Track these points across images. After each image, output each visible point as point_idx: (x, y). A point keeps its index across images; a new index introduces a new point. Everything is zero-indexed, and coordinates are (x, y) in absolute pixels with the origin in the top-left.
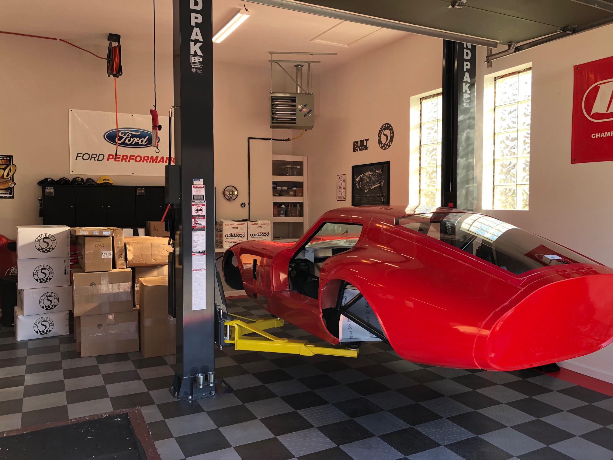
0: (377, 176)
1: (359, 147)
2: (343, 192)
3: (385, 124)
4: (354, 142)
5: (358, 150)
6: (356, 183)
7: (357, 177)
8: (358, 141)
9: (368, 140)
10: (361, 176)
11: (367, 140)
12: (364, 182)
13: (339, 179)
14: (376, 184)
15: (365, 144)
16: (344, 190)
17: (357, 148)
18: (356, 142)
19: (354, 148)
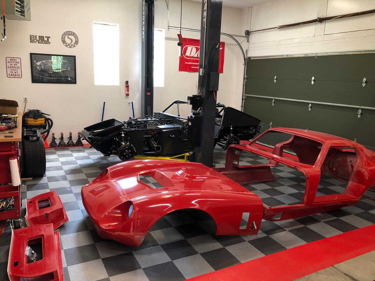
0: (63, 64)
1: (38, 41)
2: (16, 71)
3: (69, 31)
4: (31, 36)
6: (36, 66)
7: (37, 62)
8: (36, 36)
9: (50, 37)
10: (43, 61)
11: (48, 38)
12: (46, 66)
13: (10, 61)
15: (46, 39)
16: (19, 70)
17: (35, 40)
18: (33, 36)
19: (31, 40)
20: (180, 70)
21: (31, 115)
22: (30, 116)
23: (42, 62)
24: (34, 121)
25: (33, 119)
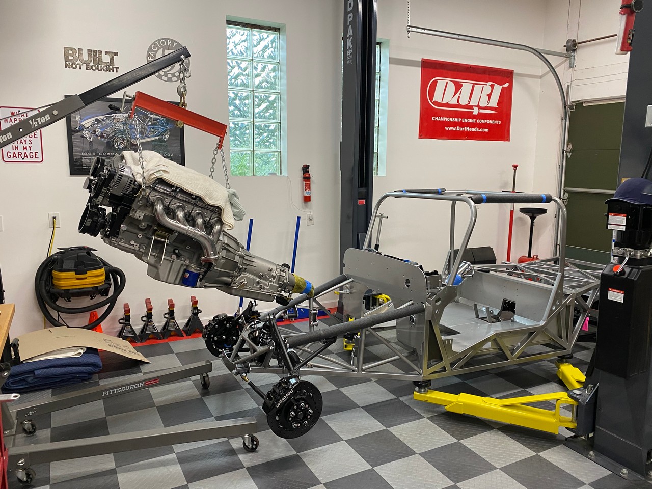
0: (150, 123)
1: (87, 63)
4: (66, 49)
5: (84, 67)
6: (81, 130)
7: (83, 119)
8: (80, 50)
9: (116, 54)
10: (100, 118)
11: (112, 55)
12: (108, 129)
13: (9, 116)
14: (147, 137)
15: (106, 59)
16: (35, 142)
17: (79, 62)
18: (73, 49)
19: (66, 59)
20: (421, 136)
21: (68, 264)
22: (64, 267)
23: (97, 120)
24: (78, 279)
25: (73, 273)
